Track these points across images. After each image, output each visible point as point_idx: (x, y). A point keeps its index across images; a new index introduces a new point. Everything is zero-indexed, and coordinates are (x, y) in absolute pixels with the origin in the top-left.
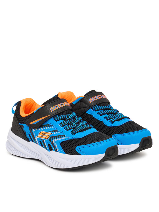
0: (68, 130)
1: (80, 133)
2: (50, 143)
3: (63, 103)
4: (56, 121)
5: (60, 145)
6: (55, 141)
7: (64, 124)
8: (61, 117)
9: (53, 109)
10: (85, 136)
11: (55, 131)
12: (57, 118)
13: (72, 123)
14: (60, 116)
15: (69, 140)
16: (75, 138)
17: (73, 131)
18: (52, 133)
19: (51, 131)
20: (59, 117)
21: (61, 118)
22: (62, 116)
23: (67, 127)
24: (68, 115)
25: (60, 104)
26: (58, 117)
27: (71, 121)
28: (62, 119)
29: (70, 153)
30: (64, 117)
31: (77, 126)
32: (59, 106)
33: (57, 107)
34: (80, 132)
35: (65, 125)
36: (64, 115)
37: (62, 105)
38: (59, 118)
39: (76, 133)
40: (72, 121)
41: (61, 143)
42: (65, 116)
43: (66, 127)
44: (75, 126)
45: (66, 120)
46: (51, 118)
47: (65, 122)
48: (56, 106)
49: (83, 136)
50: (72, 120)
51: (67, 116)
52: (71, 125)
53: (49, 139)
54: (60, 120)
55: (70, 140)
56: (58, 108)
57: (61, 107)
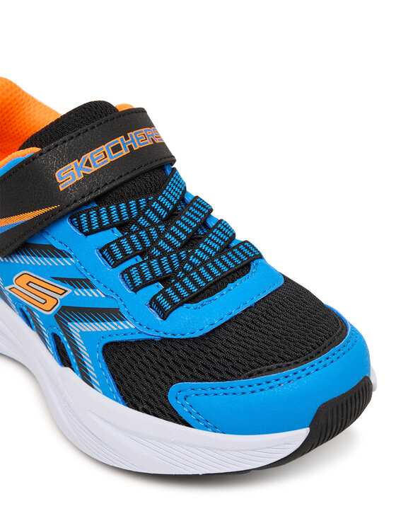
0: (136, 289)
1: (192, 306)
2: (61, 334)
3: (119, 140)
4: (86, 234)
5: (99, 355)
6: (81, 333)
7: (119, 256)
8: (109, 212)
9: (69, 175)
10: (217, 323)
11: (80, 280)
12: (89, 219)
13: (159, 248)
14: (103, 210)
15: (138, 341)
16: (169, 336)
17: (160, 298)
18: (69, 291)
19: (62, 280)
20: (99, 215)
21: (106, 222)
22: (113, 208)
23: (134, 271)
24: (143, 201)
25: (104, 147)
26: (93, 214)
27: (155, 235)
28: (112, 225)
29: (146, 406)
30: (124, 213)
31: (182, 262)
32: (100, 157)
33: (88, 164)
34: (194, 299)
35: (127, 257)
36: (123, 206)
37: (116, 149)
38: (100, 221)
39: (175, 306)
40: (161, 235)
41: (106, 346)
42: (128, 207)
43: (127, 271)
44: (172, 266)
45: (134, 228)
46: (62, 218)
47: (124, 242)
48: (88, 156)
49: (208, 329)
50: (162, 228)
51: (138, 205)
52: (154, 262)
53: (56, 316)
54: (102, 228)
55: (145, 341)
56: (93, 169)
57: (109, 160)
